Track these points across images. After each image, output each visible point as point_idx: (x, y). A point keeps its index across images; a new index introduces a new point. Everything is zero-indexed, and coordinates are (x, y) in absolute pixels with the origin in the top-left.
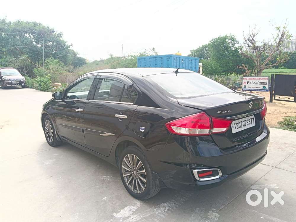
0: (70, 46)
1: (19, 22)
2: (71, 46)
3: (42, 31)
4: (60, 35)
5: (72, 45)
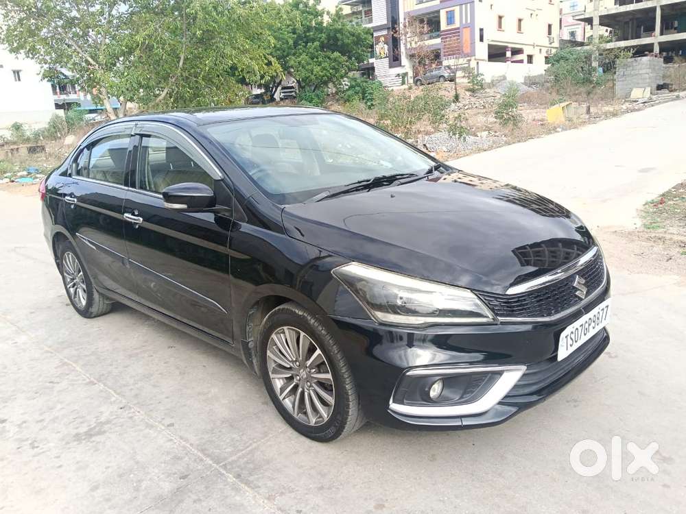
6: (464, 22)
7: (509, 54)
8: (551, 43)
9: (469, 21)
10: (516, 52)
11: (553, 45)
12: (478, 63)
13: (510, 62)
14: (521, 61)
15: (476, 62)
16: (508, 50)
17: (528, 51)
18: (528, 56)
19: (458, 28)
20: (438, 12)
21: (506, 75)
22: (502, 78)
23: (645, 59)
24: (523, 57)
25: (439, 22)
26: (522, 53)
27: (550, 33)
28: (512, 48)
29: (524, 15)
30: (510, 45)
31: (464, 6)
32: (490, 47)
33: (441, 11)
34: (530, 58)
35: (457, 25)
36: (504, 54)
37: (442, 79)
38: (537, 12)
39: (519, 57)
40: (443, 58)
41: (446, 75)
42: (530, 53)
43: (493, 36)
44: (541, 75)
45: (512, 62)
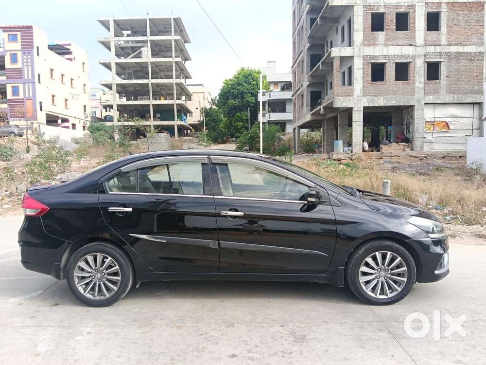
6: (27, 96)
7: (59, 121)
8: (86, 118)
9: (31, 96)
10: (65, 120)
11: (87, 119)
12: (39, 126)
13: (60, 127)
14: (68, 127)
15: (38, 124)
16: (59, 119)
17: (72, 121)
18: (72, 124)
19: (23, 99)
20: (5, 85)
21: (60, 136)
22: (57, 137)
23: (163, 134)
24: (69, 124)
25: (5, 92)
26: (69, 122)
27: (85, 111)
28: (62, 118)
29: (69, 97)
30: (60, 116)
31: (27, 84)
32: (47, 115)
33: (7, 85)
34: (74, 126)
35: (21, 96)
36: (57, 121)
37: (12, 134)
38: (76, 96)
39: (65, 124)
40: (10, 119)
41: (16, 132)
42: (74, 123)
43: (48, 108)
44: (82, 138)
45: (62, 127)
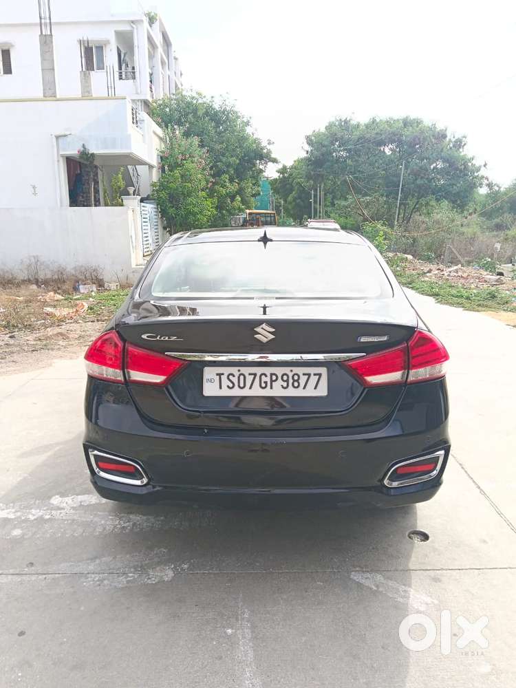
0: (480, 167)
1: (374, 121)
2: (483, 168)
3: (417, 137)
4: (459, 144)
5: (485, 166)
